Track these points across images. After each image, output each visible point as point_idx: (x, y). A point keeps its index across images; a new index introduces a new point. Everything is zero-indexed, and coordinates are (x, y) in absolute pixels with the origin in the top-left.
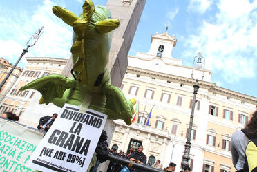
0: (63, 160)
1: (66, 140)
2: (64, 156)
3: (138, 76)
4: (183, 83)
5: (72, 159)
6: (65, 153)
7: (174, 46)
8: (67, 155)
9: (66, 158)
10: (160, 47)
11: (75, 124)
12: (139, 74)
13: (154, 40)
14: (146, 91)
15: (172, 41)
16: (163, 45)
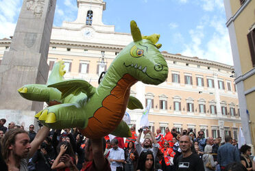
3: (69, 50)
4: (118, 51)
7: (104, 10)
10: (88, 12)
12: (69, 47)
13: (80, 4)
14: (80, 65)
15: (101, 4)
16: (92, 9)
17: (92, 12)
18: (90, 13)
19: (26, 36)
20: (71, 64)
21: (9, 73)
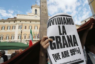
0: (69, 56)
1: (62, 42)
2: (68, 53)
5: (73, 52)
6: (67, 51)
8: (69, 52)
9: (70, 54)
10: (35, 10)
11: (59, 27)
12: (31, 21)
13: (32, 7)
14: (35, 27)
15: (39, 7)
16: (36, 9)
17: (37, 10)
18: (36, 10)
19: (44, 20)
20: (32, 27)
21: (43, 32)
